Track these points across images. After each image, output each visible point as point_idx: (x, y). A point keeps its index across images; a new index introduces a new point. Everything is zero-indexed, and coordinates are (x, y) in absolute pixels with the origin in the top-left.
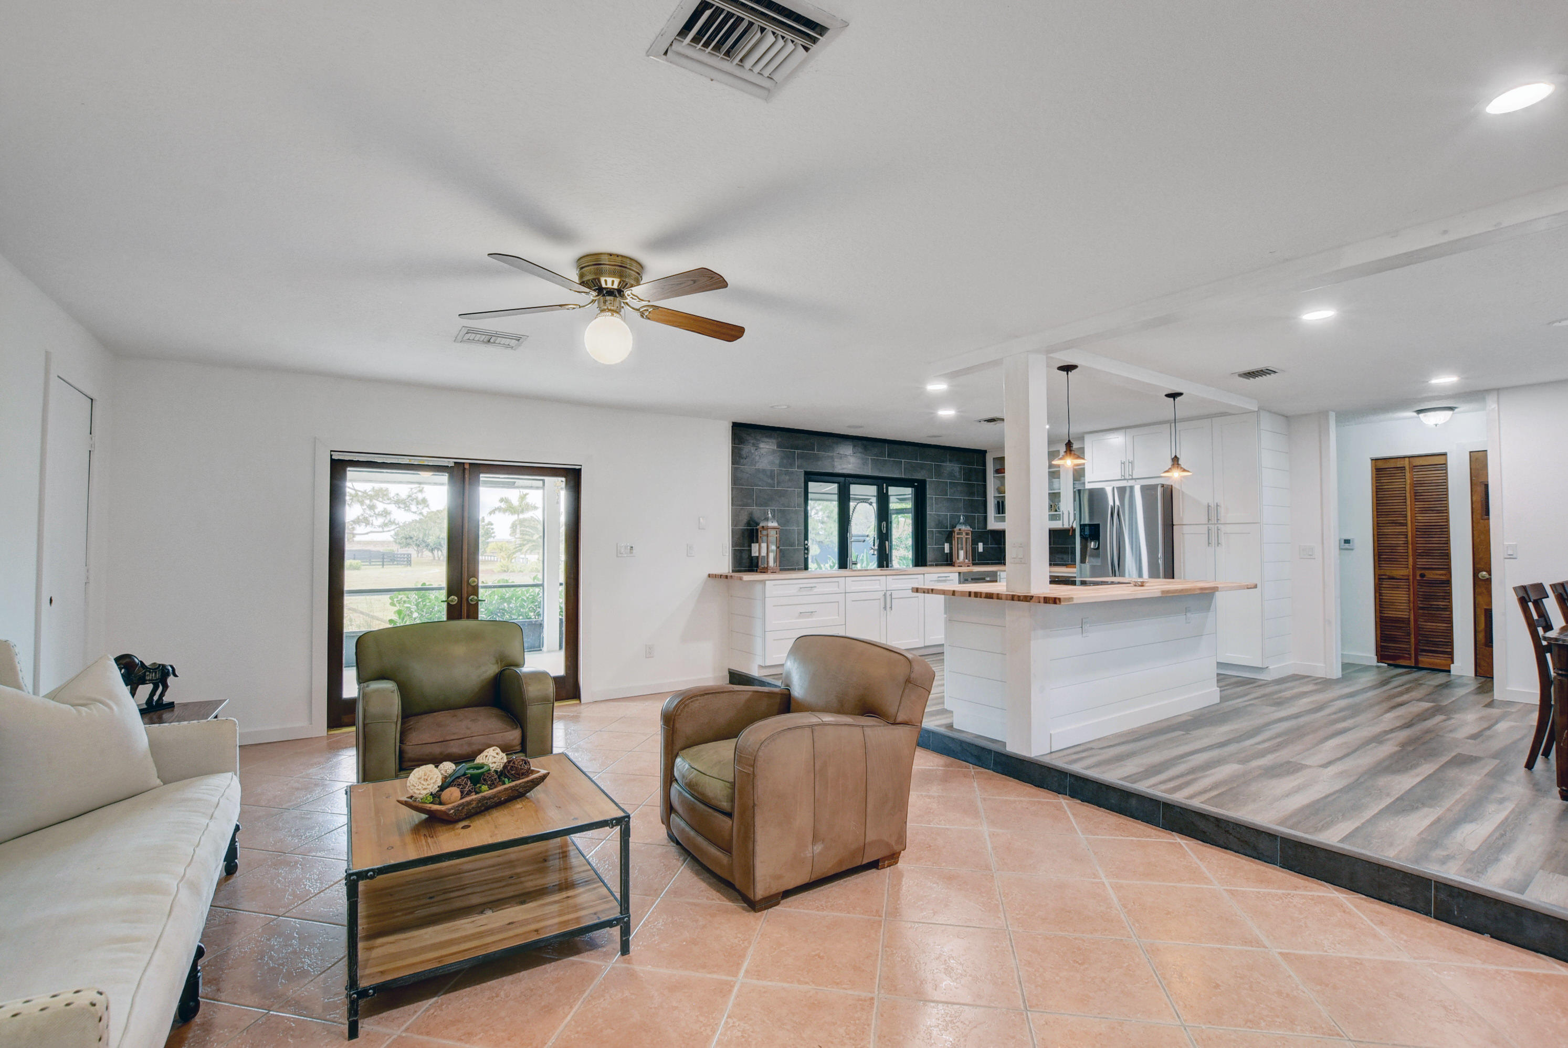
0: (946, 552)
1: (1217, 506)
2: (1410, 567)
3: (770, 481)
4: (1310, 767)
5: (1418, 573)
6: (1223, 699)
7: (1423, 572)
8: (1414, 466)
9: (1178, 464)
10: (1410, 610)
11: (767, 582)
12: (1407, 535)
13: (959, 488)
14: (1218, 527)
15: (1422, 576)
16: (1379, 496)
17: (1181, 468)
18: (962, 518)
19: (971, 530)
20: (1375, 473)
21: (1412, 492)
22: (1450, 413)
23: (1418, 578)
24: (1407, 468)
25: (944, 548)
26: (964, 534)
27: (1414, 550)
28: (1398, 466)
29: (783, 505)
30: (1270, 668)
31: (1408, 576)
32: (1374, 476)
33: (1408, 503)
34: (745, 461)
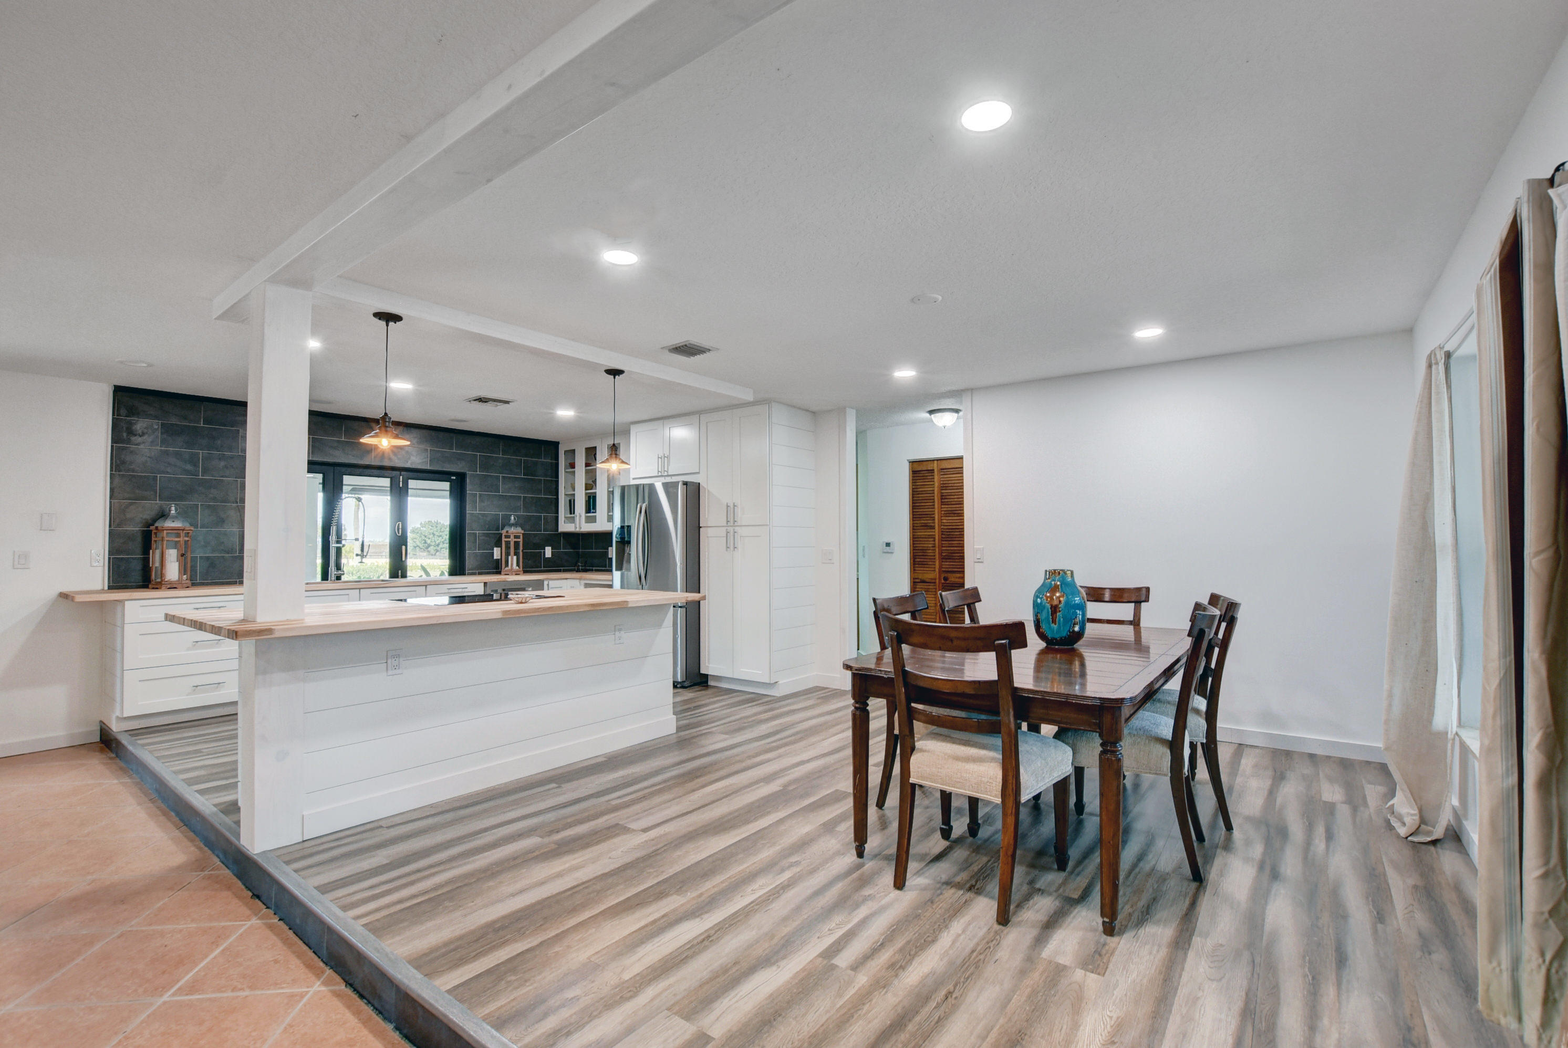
0: (495, 558)
1: (734, 506)
2: (937, 570)
3: (189, 467)
4: (634, 830)
5: (943, 576)
6: (679, 729)
7: (946, 575)
8: (942, 469)
9: (616, 454)
10: (937, 613)
11: (126, 603)
12: (935, 538)
13: (517, 484)
14: (734, 529)
15: (946, 579)
16: (915, 499)
17: (620, 459)
18: (512, 518)
19: (523, 532)
20: (911, 475)
21: (939, 495)
22: (955, 415)
23: (943, 581)
24: (936, 470)
25: (493, 554)
26: (512, 537)
27: (940, 554)
28: (929, 469)
29: (214, 499)
30: (780, 682)
31: (935, 579)
32: (911, 479)
33: (936, 506)
34: (140, 439)
